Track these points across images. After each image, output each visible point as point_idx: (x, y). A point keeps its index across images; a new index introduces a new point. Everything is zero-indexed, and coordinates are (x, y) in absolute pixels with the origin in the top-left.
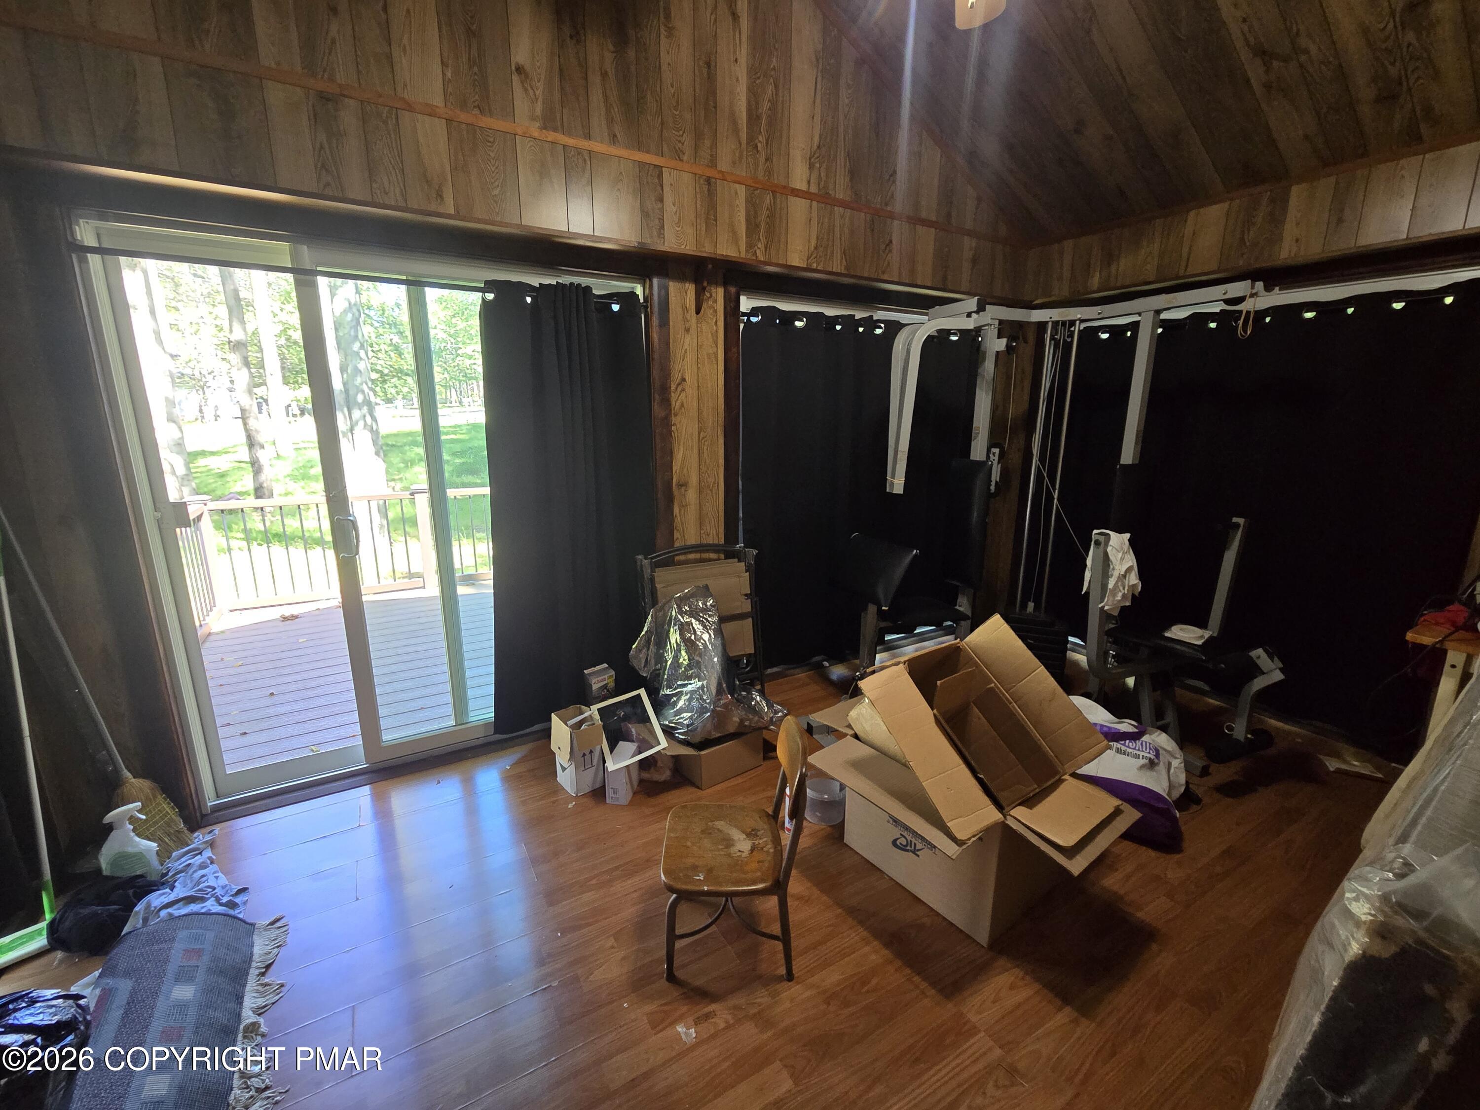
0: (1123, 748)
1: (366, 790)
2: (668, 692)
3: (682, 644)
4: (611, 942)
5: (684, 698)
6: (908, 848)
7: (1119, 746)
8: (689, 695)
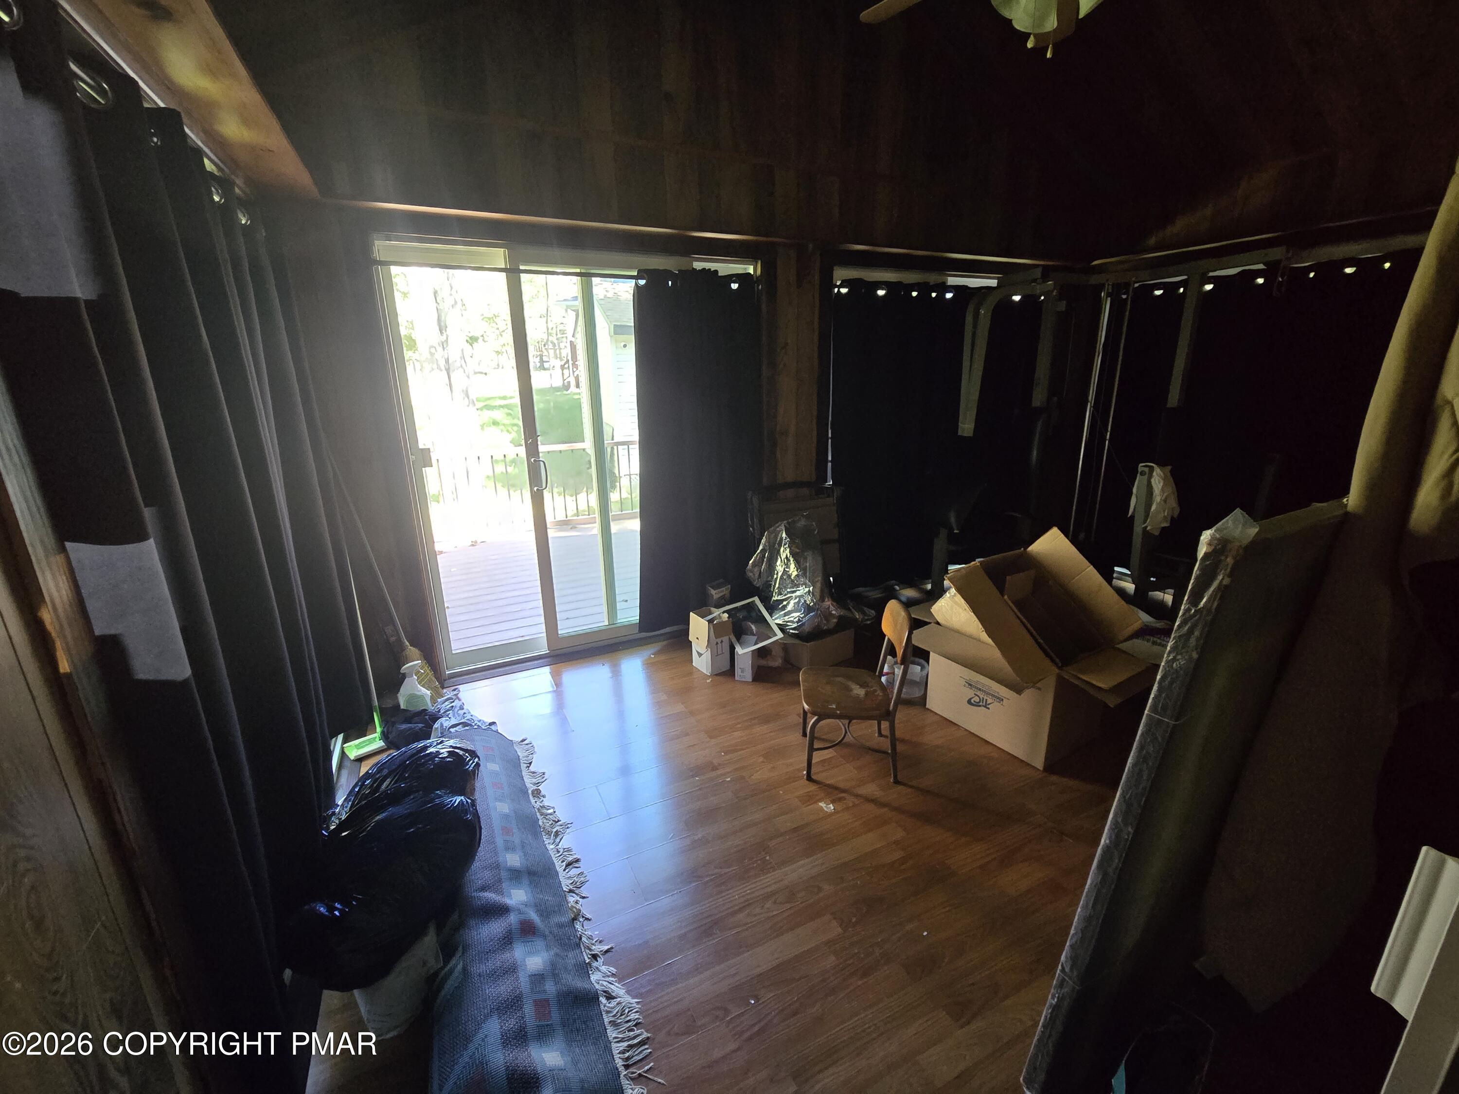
0: (1159, 641)
1: (547, 670)
2: (780, 598)
3: (792, 559)
4: (761, 759)
5: (792, 602)
6: (981, 704)
7: (1155, 639)
8: (798, 599)
